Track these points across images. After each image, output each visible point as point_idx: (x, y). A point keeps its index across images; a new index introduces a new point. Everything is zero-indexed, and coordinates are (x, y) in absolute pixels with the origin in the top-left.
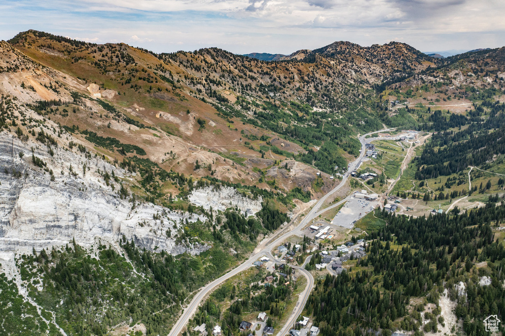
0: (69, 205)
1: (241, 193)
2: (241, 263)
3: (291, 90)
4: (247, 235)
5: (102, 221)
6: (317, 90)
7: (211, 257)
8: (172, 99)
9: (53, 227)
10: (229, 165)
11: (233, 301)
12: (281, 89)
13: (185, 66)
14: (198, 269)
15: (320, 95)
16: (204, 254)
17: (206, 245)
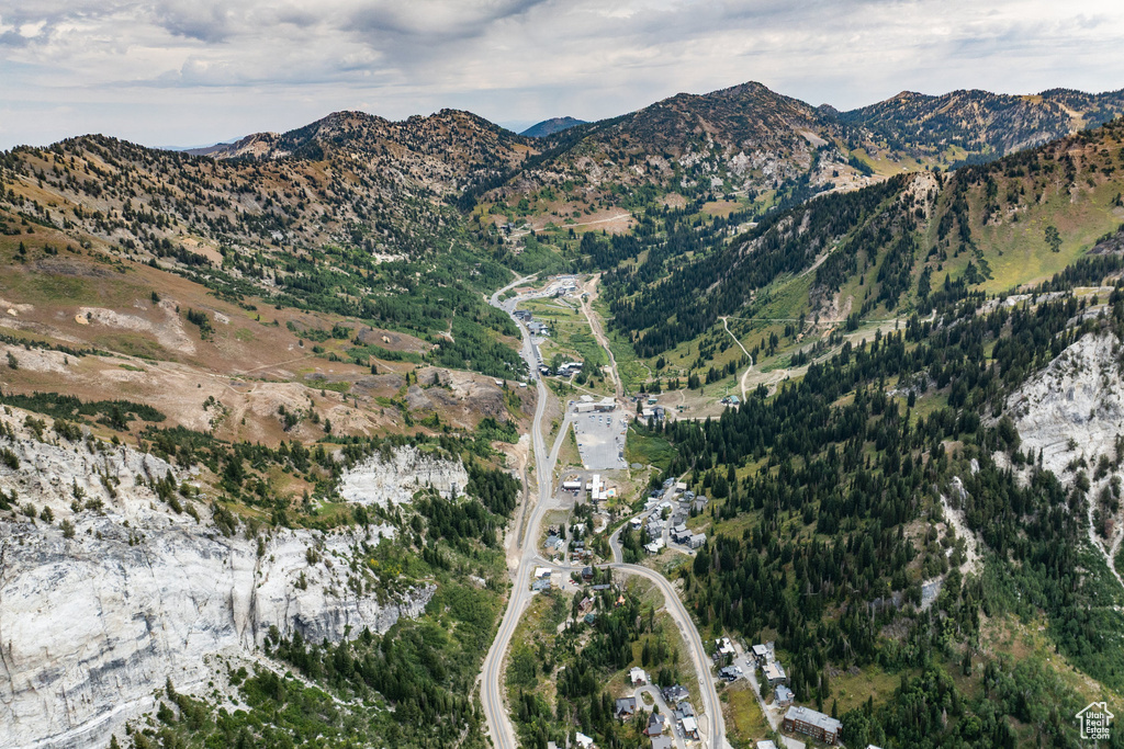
0: (127, 594)
1: (429, 454)
2: (509, 598)
3: (311, 221)
4: (476, 537)
5: (205, 610)
6: (362, 216)
7: (447, 609)
8: (95, 271)
9: (105, 671)
10: (339, 402)
11: (553, 676)
12: (290, 222)
13: (54, 185)
14: (444, 641)
15: (374, 227)
16: (431, 608)
17: (426, 586)
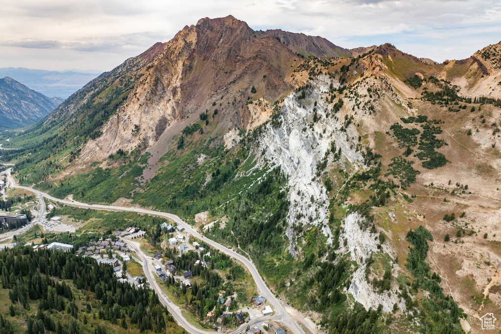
17: (297, 253)
